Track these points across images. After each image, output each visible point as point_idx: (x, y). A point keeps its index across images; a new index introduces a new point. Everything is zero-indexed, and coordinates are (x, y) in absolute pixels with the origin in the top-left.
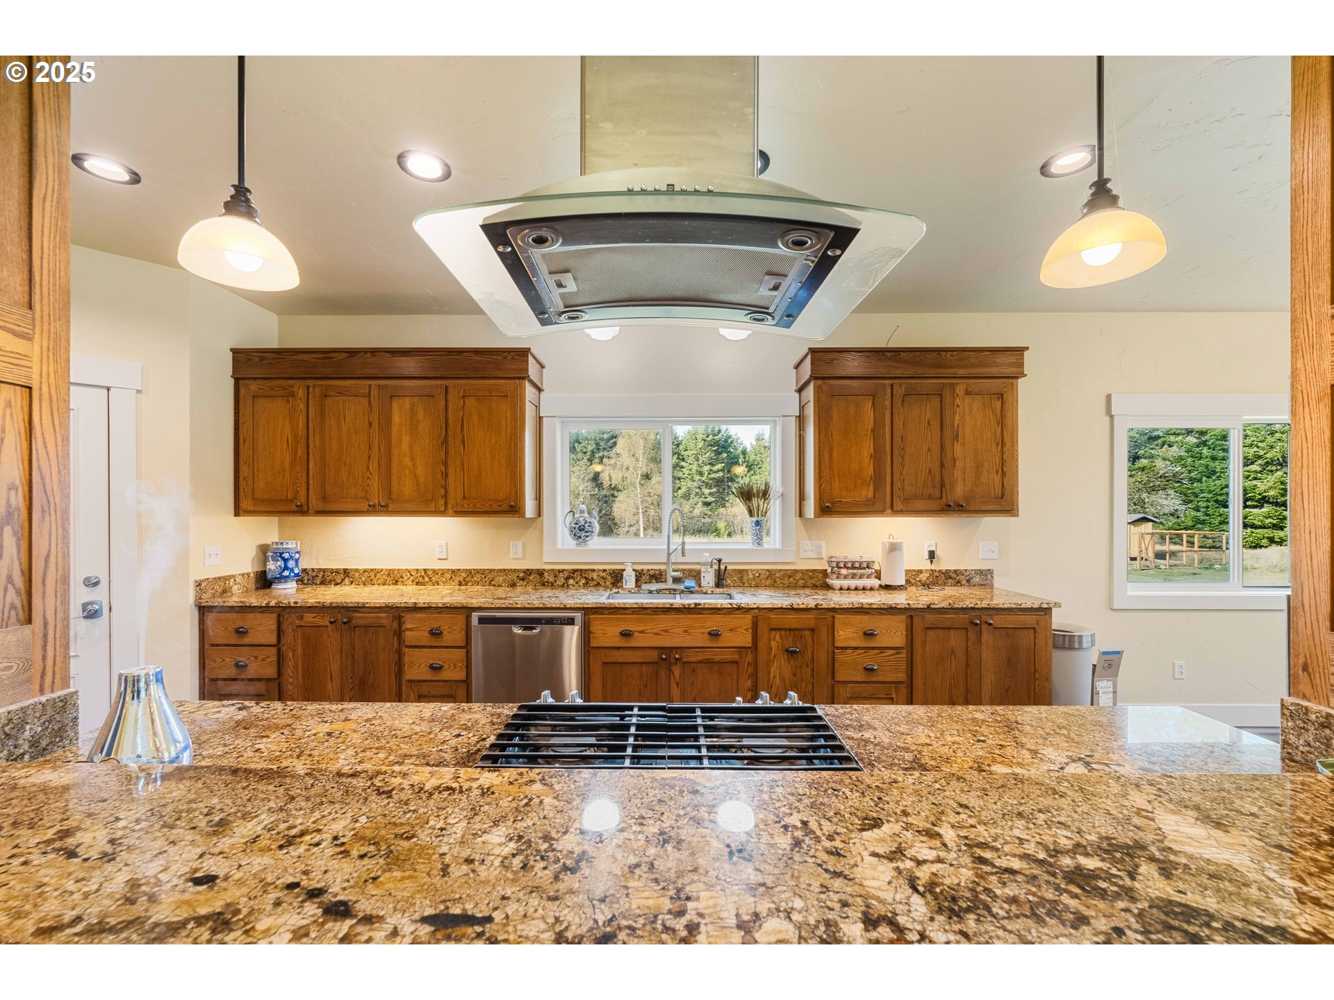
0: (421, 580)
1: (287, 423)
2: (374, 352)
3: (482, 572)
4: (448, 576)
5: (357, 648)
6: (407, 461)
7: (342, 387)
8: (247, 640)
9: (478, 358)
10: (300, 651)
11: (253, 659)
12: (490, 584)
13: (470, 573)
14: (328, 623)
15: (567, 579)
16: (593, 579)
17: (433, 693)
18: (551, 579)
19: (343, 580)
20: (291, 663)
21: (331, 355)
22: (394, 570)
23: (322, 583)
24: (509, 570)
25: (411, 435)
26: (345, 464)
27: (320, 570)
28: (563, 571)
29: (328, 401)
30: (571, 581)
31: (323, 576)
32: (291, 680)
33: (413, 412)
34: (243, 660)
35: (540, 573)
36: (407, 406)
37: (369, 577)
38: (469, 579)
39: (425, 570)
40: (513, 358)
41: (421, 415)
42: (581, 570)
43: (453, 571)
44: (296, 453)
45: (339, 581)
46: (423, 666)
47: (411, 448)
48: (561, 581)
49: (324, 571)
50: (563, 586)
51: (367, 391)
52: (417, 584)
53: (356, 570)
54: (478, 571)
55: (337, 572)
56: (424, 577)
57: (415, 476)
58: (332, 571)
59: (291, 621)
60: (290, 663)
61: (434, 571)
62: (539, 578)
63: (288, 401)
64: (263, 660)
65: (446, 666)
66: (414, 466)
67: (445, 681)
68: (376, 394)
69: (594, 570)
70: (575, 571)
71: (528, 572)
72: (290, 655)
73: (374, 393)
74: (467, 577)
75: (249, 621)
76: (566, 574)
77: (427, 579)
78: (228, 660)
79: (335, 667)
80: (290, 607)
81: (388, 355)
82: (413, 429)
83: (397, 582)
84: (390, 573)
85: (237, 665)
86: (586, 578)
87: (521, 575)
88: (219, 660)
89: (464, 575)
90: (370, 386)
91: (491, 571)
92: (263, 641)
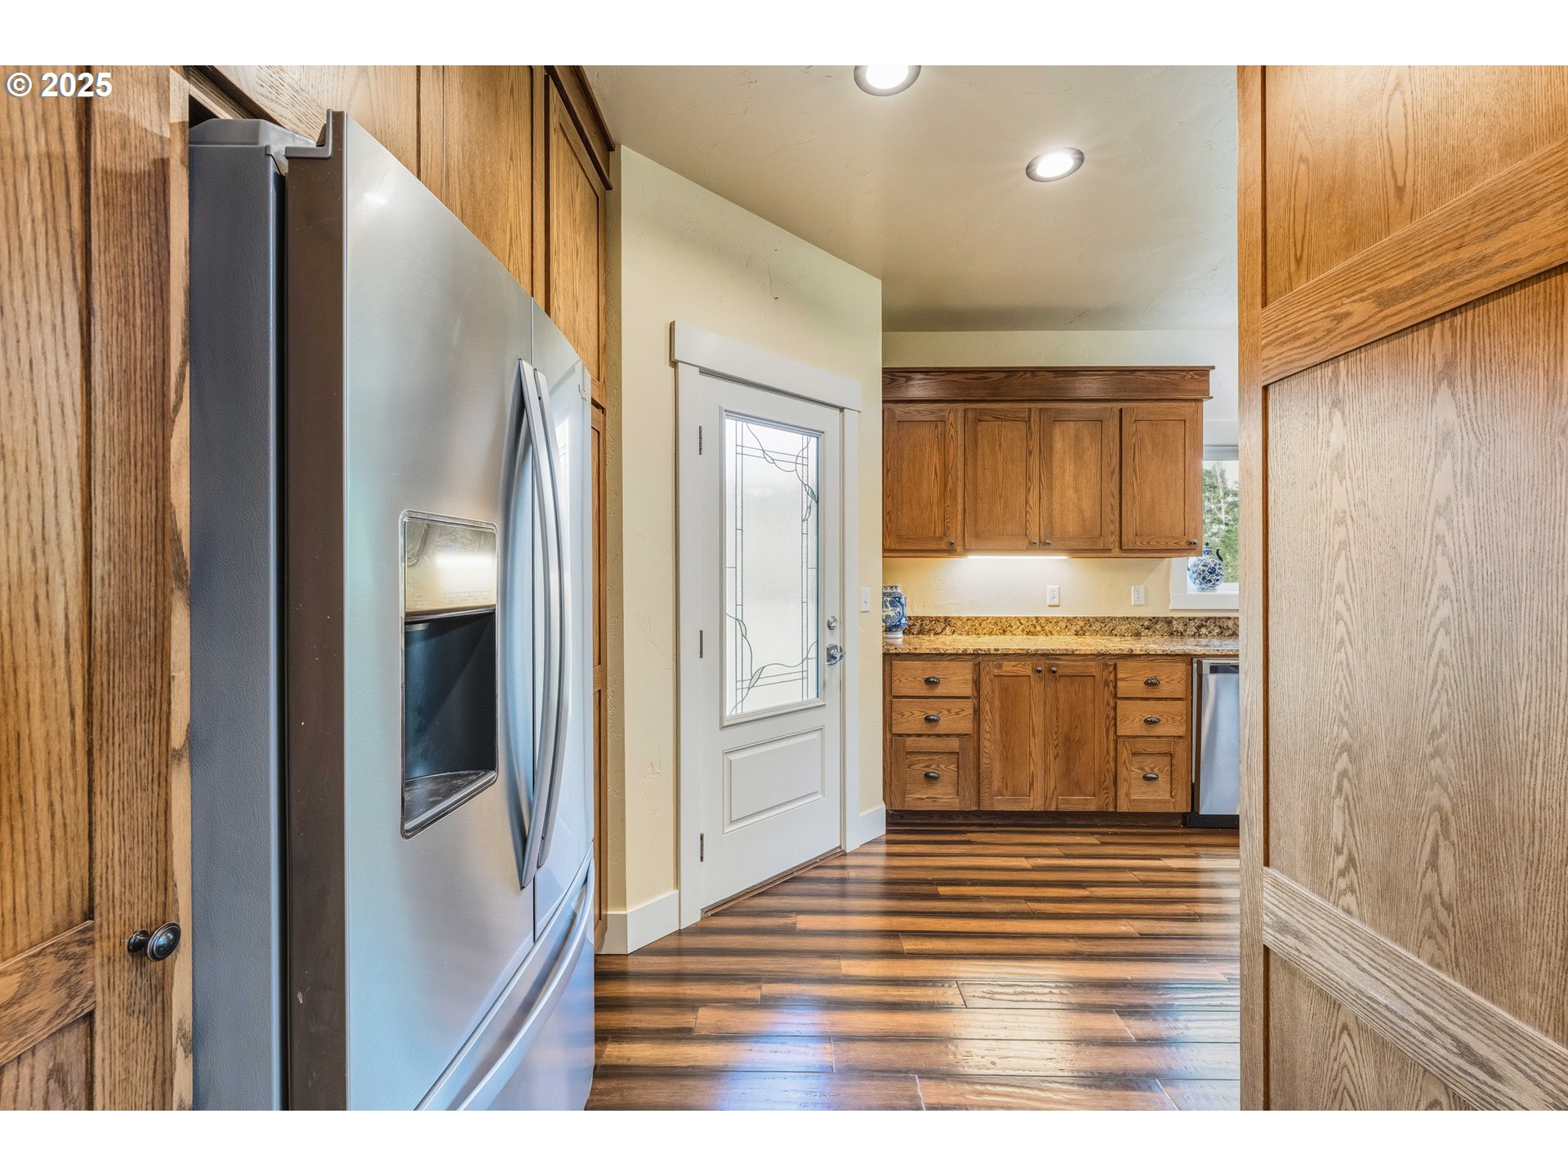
0: (1032, 629)
1: (935, 452)
2: (1034, 371)
3: (1102, 620)
4: (1063, 625)
5: (1061, 700)
6: (1071, 493)
7: (997, 410)
8: (939, 691)
9: (1152, 377)
10: (997, 703)
11: (945, 712)
12: (1111, 634)
13: (1088, 621)
14: (1029, 672)
15: (1199, 627)
16: (1228, 628)
17: (1149, 750)
18: (1181, 628)
19: (944, 629)
20: (989, 717)
21: (985, 375)
22: (1001, 618)
23: (920, 632)
24: (1132, 618)
25: (1075, 464)
26: (1000, 496)
27: (917, 618)
28: (1194, 619)
29: (981, 426)
30: (1203, 630)
31: (921, 625)
32: (988, 736)
33: (1078, 439)
34: (932, 713)
35: (1169, 621)
36: (1072, 432)
37: (975, 625)
38: (1087, 627)
39: (1037, 618)
40: (1192, 378)
41: (1087, 441)
42: (1215, 618)
43: (1069, 620)
44: (945, 485)
45: (940, 631)
46: (1137, 720)
47: (1076, 477)
48: (1192, 629)
49: (922, 619)
50: (1194, 636)
51: (1027, 414)
52: (1028, 634)
53: (959, 618)
54: (1097, 619)
55: (937, 620)
56: (1035, 626)
57: (1081, 511)
58: (931, 619)
59: (990, 670)
60: (987, 717)
61: (1048, 620)
62: (1167, 625)
63: (936, 427)
64: (957, 713)
65: (1164, 720)
66: (1079, 499)
67: (1158, 737)
68: (1037, 419)
69: (1229, 618)
70: (1208, 619)
71: (1155, 620)
72: (988, 708)
73: (1035, 417)
74: (1086, 625)
75: (939, 670)
76: (1198, 623)
77: (1039, 628)
78: (917, 713)
79: (1038, 720)
80: (990, 654)
81: (1051, 375)
82: (1079, 457)
83: (1004, 631)
84: (997, 621)
85: (928, 719)
86: (1220, 627)
87: (1146, 623)
88: (907, 714)
89: (1082, 624)
90: (1030, 410)
91: (1112, 619)
92: (956, 693)
